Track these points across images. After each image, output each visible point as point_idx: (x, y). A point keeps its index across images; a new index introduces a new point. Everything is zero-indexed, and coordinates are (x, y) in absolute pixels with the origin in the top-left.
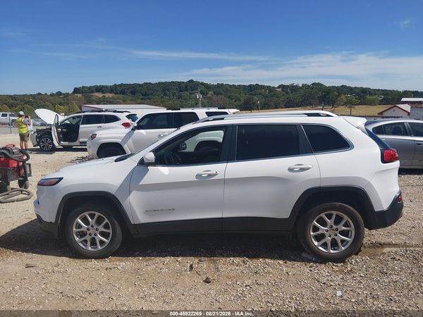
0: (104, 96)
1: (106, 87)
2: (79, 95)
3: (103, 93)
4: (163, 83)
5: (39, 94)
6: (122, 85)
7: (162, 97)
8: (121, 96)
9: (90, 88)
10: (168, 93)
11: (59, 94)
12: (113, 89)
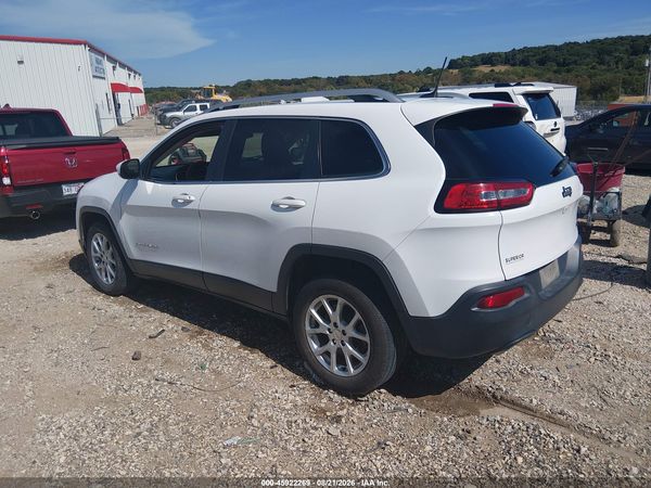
0: (492, 71)
1: (498, 55)
2: (455, 71)
3: (493, 65)
4: (599, 41)
5: (401, 73)
6: (525, 50)
7: (593, 68)
8: (519, 69)
9: (473, 59)
10: (607, 58)
11: (428, 70)
12: (510, 58)
